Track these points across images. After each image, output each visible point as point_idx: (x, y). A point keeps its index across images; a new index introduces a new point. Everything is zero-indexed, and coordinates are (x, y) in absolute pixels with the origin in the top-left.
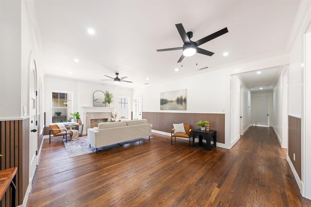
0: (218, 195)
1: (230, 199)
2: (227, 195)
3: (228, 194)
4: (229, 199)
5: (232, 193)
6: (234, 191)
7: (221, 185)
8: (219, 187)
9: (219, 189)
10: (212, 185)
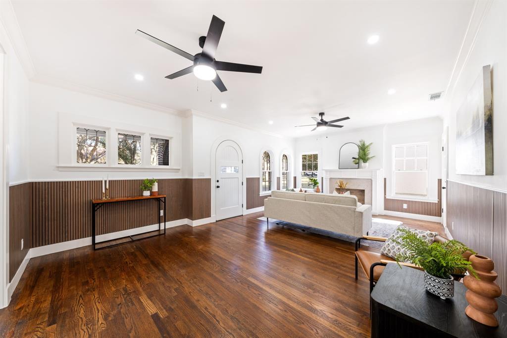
0: (143, 308)
1: (125, 320)
2: (134, 319)
3: (134, 323)
4: (126, 318)
5: (131, 329)
6: (130, 335)
7: (155, 322)
8: (155, 317)
9: (150, 315)
10: (165, 309)
